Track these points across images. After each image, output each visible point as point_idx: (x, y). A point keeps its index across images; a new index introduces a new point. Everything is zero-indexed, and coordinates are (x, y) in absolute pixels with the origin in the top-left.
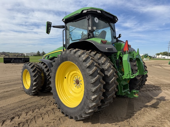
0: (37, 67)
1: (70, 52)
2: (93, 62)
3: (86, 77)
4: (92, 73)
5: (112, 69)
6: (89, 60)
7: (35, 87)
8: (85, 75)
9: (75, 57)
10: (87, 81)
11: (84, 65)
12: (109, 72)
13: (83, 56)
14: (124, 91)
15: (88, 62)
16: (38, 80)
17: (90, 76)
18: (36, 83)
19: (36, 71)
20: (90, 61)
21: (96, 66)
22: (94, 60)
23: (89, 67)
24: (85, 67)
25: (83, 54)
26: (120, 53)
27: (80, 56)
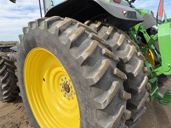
0: (5, 60)
1: (39, 26)
2: (98, 47)
3: (82, 90)
4: (98, 79)
5: (140, 57)
6: (86, 40)
7: (6, 92)
8: (79, 83)
9: (50, 35)
10: (85, 100)
11: (74, 55)
12: (135, 65)
13: (69, 31)
14: (153, 93)
15: (85, 48)
16: (8, 80)
17: (93, 88)
18: (5, 85)
19: (4, 67)
20: (88, 44)
21: (106, 56)
22: (99, 41)
23: (88, 62)
24: (77, 61)
25: (68, 27)
26: (140, 27)
27: (60, 32)
